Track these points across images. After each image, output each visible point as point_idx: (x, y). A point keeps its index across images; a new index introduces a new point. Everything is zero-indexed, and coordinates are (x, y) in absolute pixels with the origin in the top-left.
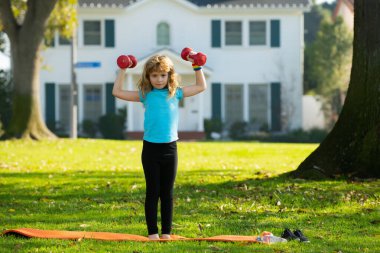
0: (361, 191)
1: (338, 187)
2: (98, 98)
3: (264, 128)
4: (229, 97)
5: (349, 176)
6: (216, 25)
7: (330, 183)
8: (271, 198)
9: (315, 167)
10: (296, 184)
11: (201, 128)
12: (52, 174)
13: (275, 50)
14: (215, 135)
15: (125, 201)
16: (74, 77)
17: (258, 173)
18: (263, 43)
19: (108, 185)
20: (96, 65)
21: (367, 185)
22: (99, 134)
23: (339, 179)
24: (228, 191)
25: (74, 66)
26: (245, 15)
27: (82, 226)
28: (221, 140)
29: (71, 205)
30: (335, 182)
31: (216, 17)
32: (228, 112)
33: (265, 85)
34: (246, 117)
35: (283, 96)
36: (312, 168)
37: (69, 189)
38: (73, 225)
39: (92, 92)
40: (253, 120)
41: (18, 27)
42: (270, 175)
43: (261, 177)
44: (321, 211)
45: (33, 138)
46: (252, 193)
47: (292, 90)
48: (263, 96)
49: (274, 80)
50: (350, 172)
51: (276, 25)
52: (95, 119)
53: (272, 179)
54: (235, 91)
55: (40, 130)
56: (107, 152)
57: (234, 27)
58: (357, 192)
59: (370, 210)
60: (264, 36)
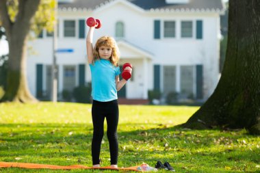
0: (229, 138)
1: (213, 135)
2: (73, 75)
3: (191, 97)
4: (166, 75)
5: (223, 127)
6: (157, 23)
7: (208, 131)
8: (162, 141)
9: (199, 120)
10: (183, 132)
11: (145, 96)
12: (20, 125)
13: (199, 41)
14: (155, 101)
15: (58, 143)
16: (55, 59)
17: (161, 125)
18: (190, 36)
19: (52, 133)
20: (70, 51)
21: (234, 133)
22: (73, 99)
23: (215, 129)
24: (133, 136)
25: (55, 52)
26: (178, 17)
27: (17, 159)
28: (160, 104)
29: (17, 145)
30: (212, 131)
31: (157, 18)
32: (166, 85)
33: (191, 67)
34: (178, 89)
35: (205, 74)
36: (197, 121)
37: (24, 134)
38: (10, 158)
39: (69, 70)
40: (183, 91)
41: (11, 24)
42: (168, 126)
43: (161, 127)
44: (195, 151)
45: (21, 101)
46: (150, 138)
47: (211, 70)
48: (190, 74)
49: (198, 62)
50: (224, 124)
51: (200, 24)
52: (70, 89)
53: (168, 129)
54: (170, 71)
55: (26, 96)
56: (71, 112)
57: (170, 25)
58: (225, 138)
59: (230, 150)
60: (191, 32)
